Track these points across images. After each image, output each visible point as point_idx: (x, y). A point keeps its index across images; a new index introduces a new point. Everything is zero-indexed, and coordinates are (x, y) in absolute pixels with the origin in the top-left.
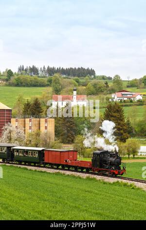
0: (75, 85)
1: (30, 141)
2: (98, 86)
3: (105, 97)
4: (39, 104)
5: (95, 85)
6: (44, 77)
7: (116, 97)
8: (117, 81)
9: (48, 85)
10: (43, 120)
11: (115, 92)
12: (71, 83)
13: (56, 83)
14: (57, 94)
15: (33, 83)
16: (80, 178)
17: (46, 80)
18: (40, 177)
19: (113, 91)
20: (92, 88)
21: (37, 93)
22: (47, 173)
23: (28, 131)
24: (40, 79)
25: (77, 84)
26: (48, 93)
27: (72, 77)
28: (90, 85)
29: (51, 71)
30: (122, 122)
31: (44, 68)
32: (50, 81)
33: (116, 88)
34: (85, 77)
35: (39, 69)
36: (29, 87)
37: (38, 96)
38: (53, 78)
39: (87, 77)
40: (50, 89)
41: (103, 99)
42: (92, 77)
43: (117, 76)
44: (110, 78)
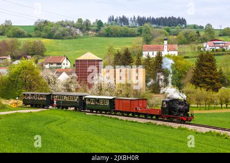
0: (166, 35)
1: (121, 91)
2: (189, 35)
3: (197, 46)
4: (130, 54)
5: (186, 35)
6: (134, 27)
7: (208, 47)
8: (209, 30)
9: (138, 35)
11: (206, 42)
12: (161, 33)
13: (147, 33)
14: (147, 44)
15: (123, 33)
16: (172, 128)
17: (136, 30)
18: (131, 127)
19: (205, 40)
20: (183, 38)
21: (128, 43)
22: (138, 123)
24: (130, 29)
25: (168, 33)
26: (139, 43)
27: (163, 27)
28: (181, 34)
29: (141, 21)
30: (214, 72)
31: (134, 17)
32: (140, 31)
33: (208, 37)
34: (176, 26)
35: (129, 19)
36: (119, 37)
37: (129, 46)
38: (143, 27)
39: (178, 27)
40: (141, 39)
41: (194, 48)
42: (184, 26)
43: (209, 25)
44: (201, 27)
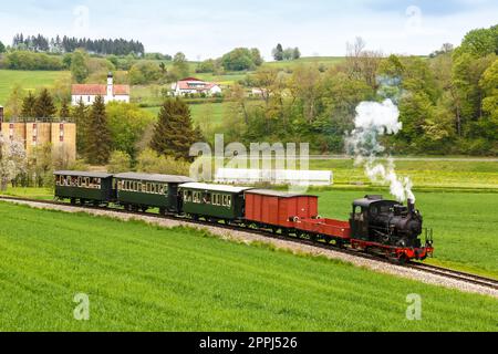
0: (110, 69)
1: (35, 160)
2: (149, 70)
3: (160, 88)
4: (50, 99)
5: (143, 69)
6: (58, 54)
7: (178, 89)
8: (180, 62)
9: (64, 68)
10: (55, 126)
11: (176, 81)
12: (102, 65)
13: (78, 65)
14: (79, 83)
15: (39, 64)
16: (119, 220)
17: (60, 59)
19: (173, 79)
20: (139, 75)
21: (46, 81)
22: (63, 212)
23: (32, 144)
24: (50, 57)
25: (113, 66)
26: (65, 81)
27: (105, 55)
28: (134, 68)
29: (69, 44)
30: (188, 130)
31: (58, 39)
32: (68, 61)
33: (178, 74)
34: (127, 54)
35: (50, 41)
36: (33, 70)
37: (48, 86)
38: (73, 55)
39: (130, 56)
40: (68, 74)
41: (157, 92)
42: (140, 54)
43: (179, 54)
44: (168, 58)
